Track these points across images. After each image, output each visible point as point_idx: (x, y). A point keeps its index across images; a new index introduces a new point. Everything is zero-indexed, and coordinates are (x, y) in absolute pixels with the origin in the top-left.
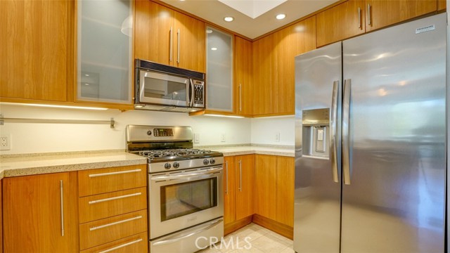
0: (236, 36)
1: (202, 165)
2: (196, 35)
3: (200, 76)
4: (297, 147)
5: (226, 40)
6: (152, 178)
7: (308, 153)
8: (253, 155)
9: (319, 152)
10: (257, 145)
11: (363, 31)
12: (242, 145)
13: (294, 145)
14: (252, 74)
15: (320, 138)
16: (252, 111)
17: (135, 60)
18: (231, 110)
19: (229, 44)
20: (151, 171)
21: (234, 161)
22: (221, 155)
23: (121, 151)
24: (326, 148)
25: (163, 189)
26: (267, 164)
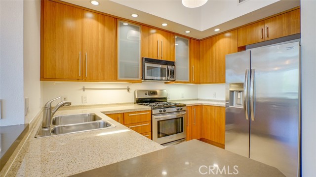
0: (190, 39)
1: (176, 110)
2: (170, 42)
3: (172, 63)
4: (226, 101)
5: (185, 42)
6: (154, 117)
7: (232, 105)
8: (201, 106)
9: (238, 104)
10: (202, 100)
11: (264, 40)
12: (193, 100)
13: (225, 100)
14: (199, 59)
15: (239, 97)
16: (200, 80)
17: (142, 58)
18: (188, 81)
19: (187, 44)
20: (153, 113)
21: (191, 108)
22: (185, 105)
23: (132, 103)
24: (242, 102)
25: (159, 122)
26: (209, 110)
